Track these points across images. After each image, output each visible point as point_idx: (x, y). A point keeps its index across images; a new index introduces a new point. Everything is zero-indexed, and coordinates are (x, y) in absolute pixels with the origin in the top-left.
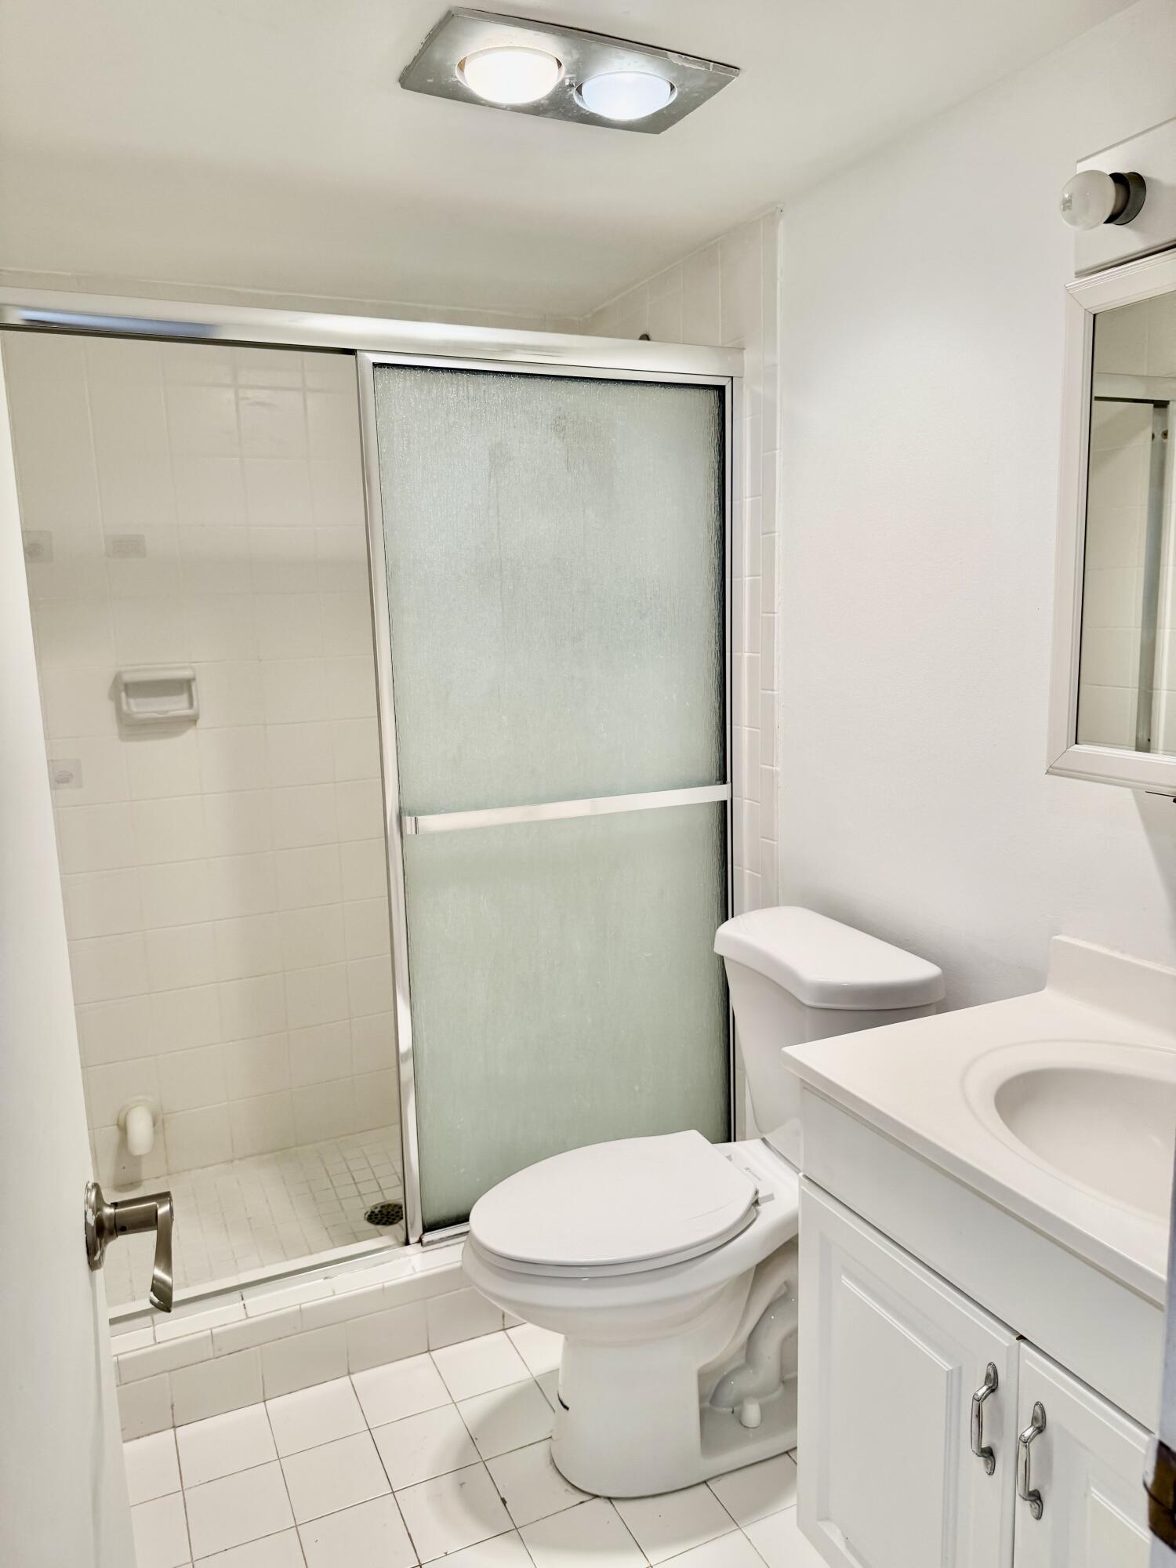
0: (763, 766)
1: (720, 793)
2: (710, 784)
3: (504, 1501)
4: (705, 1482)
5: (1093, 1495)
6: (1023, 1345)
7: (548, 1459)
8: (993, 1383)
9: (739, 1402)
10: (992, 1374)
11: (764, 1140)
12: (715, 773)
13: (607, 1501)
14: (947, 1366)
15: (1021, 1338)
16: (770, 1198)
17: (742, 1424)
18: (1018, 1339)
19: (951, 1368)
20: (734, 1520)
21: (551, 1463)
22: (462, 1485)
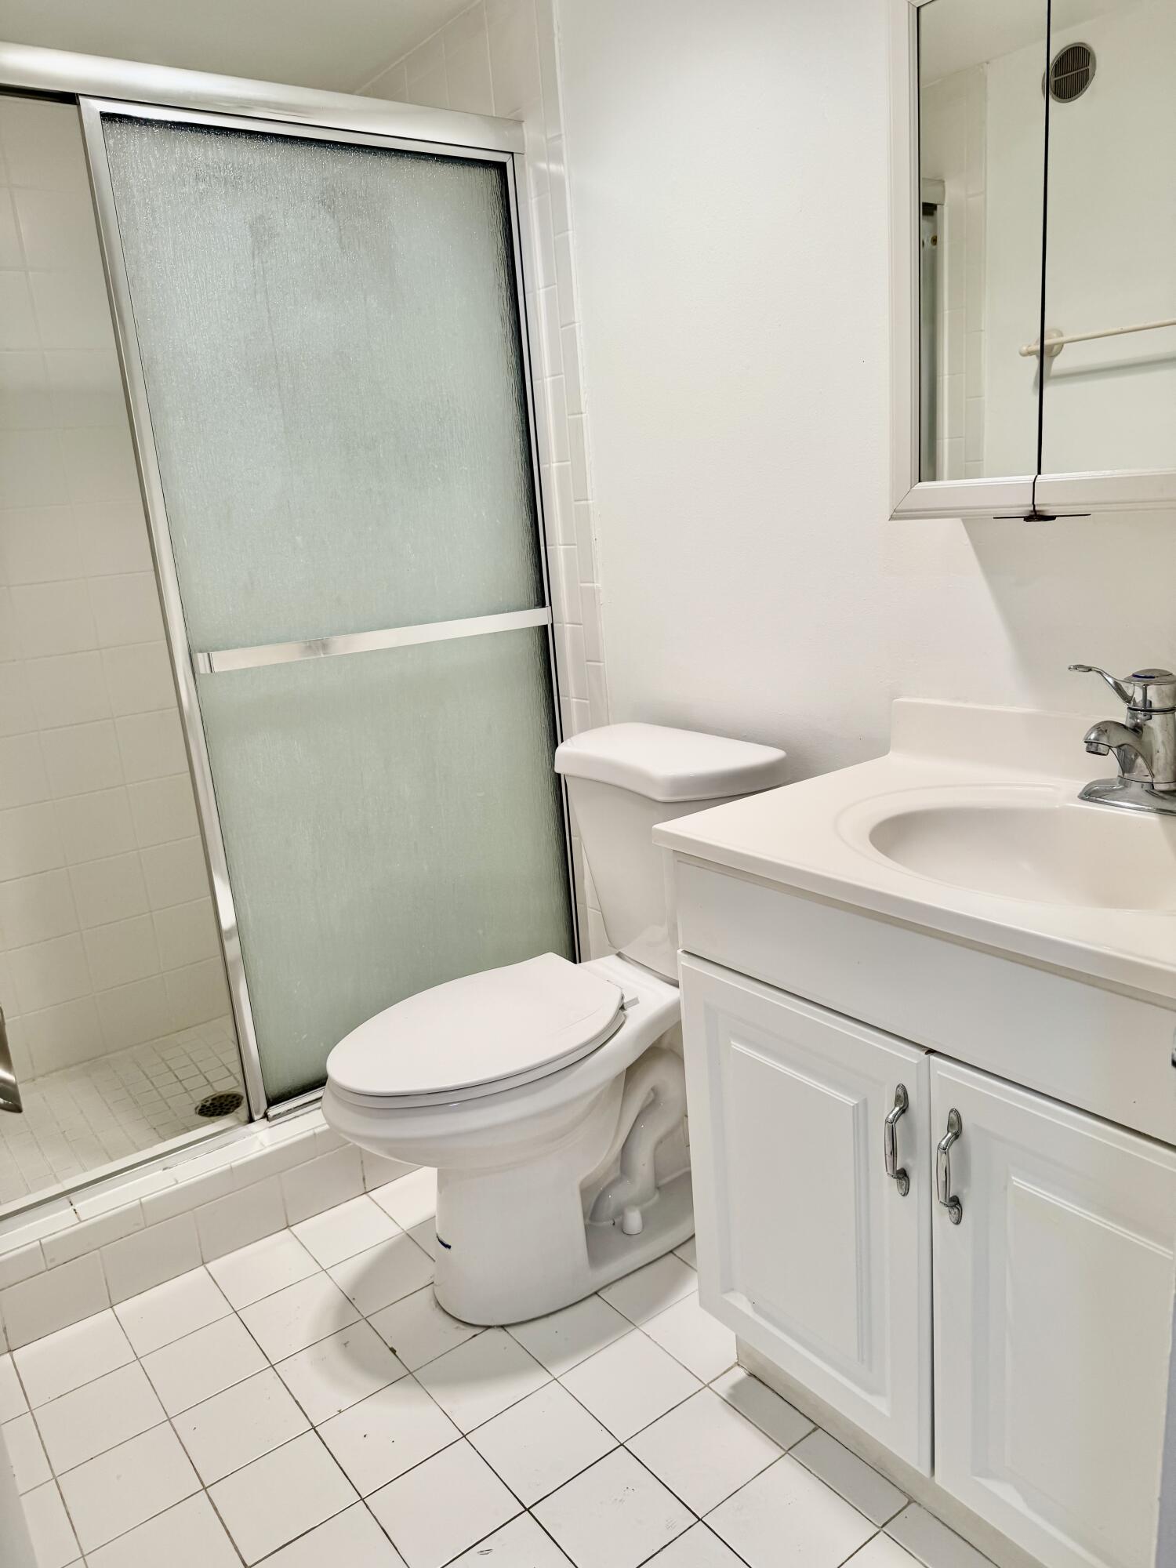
0: (582, 585)
1: (538, 617)
2: (529, 608)
3: (393, 1351)
4: (596, 1293)
5: (1015, 1183)
6: (933, 1057)
7: (433, 1303)
8: (903, 1101)
9: (621, 1212)
10: (902, 1095)
11: (619, 955)
12: (533, 597)
13: (501, 1329)
14: (851, 1101)
15: (930, 1051)
16: (635, 1001)
17: (624, 1233)
18: (926, 1053)
19: (856, 1102)
20: (630, 1321)
21: (436, 1306)
22: (345, 1344)
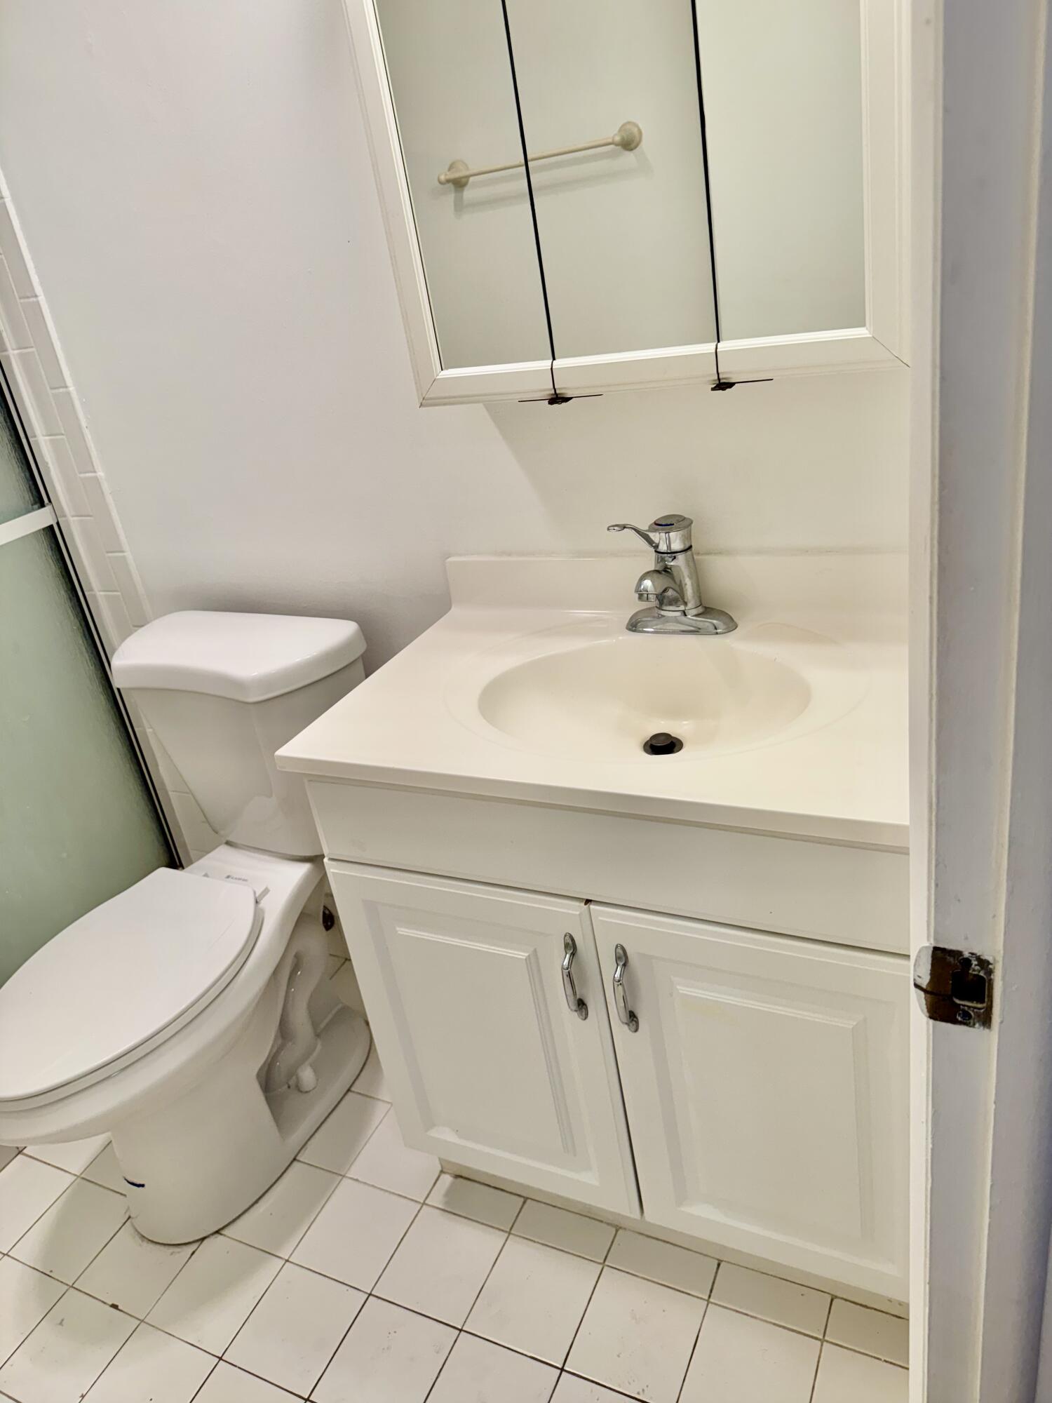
0: (82, 475)
1: (41, 519)
2: (29, 512)
3: (115, 1306)
4: (295, 1159)
5: (681, 992)
6: (592, 907)
7: (137, 1238)
8: (571, 946)
9: (293, 1073)
10: (570, 942)
11: (228, 843)
12: (28, 497)
13: (216, 1235)
14: (523, 955)
15: (588, 902)
16: (266, 891)
17: (301, 1092)
18: (586, 904)
19: (527, 955)
20: (337, 1174)
21: (143, 1241)
22: (61, 1324)
